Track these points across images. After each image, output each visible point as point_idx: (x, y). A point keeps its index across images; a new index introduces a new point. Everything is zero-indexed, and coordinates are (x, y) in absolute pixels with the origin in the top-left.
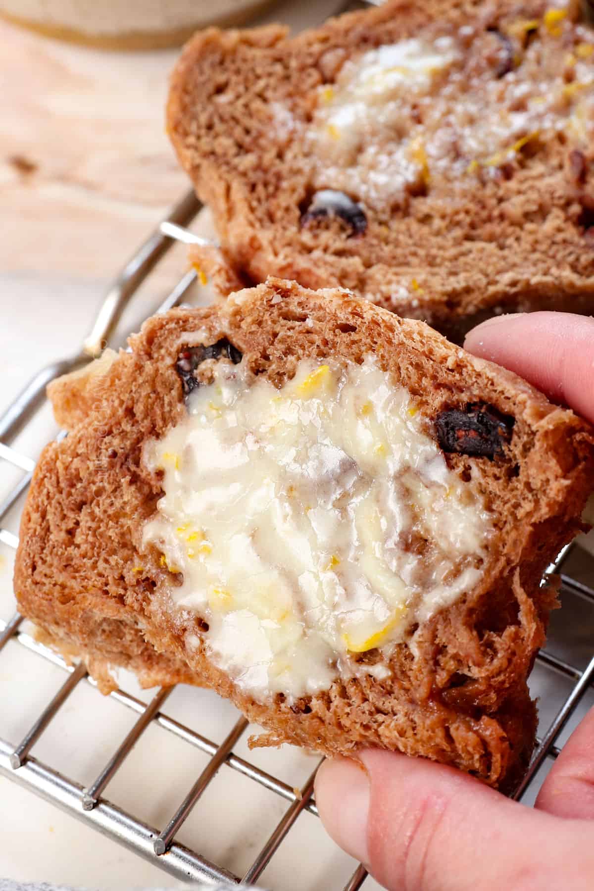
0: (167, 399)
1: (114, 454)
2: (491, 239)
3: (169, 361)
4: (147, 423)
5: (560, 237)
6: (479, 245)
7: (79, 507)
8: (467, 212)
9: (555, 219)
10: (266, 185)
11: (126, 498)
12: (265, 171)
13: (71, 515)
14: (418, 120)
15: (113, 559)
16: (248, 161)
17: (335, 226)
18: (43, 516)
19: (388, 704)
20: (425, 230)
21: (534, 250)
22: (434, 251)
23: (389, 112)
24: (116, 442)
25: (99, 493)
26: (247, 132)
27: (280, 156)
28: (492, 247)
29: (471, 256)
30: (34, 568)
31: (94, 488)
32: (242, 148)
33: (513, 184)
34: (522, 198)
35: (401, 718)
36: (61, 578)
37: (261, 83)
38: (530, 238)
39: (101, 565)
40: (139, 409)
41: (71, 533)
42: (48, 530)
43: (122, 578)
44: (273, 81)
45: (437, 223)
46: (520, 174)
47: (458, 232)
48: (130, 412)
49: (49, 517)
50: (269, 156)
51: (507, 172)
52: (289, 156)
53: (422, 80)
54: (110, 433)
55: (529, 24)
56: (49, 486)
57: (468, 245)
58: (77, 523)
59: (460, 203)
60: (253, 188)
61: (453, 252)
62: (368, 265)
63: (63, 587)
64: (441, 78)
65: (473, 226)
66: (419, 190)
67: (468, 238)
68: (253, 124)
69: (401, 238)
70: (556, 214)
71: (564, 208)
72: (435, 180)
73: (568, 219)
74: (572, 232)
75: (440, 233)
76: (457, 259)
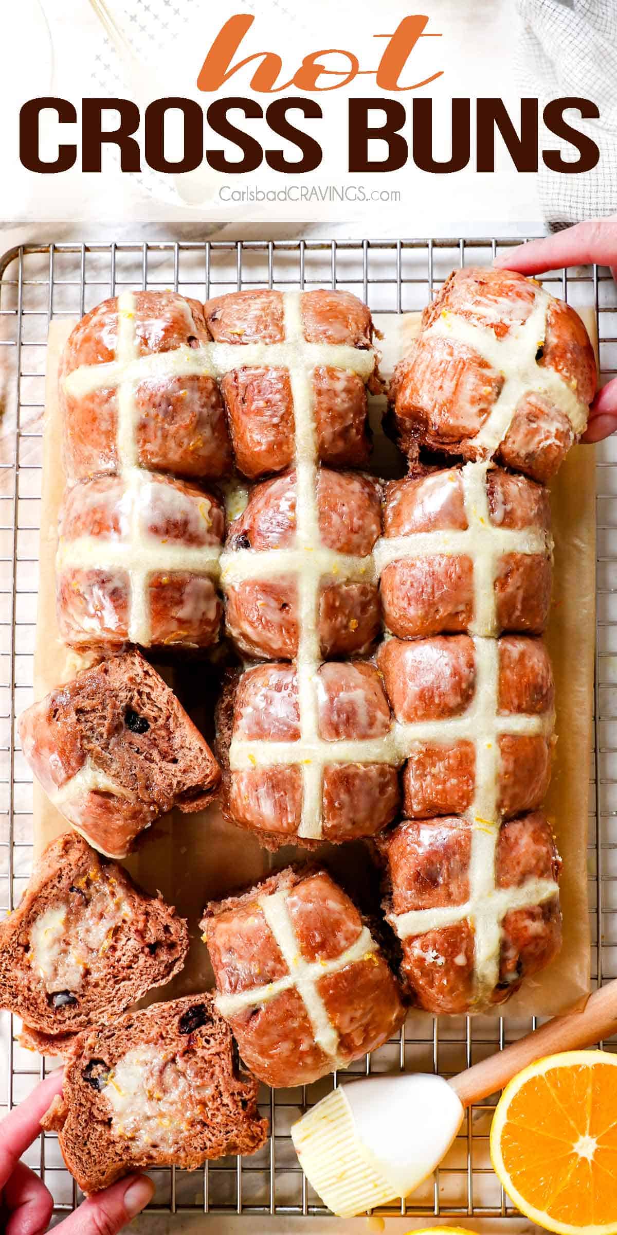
0: (89, 1091)
1: (86, 1121)
2: (124, 979)
3: (81, 1080)
4: (89, 1103)
5: (148, 964)
6: (123, 983)
7: (85, 1144)
8: (109, 974)
9: (142, 958)
10: (31, 1004)
11: (99, 1130)
12: (29, 999)
13: (85, 1148)
14: (68, 944)
15: (110, 1151)
16: (20, 998)
17: (67, 1008)
18: (75, 1155)
19: (229, 1128)
20: (99, 989)
21: (142, 975)
22: (108, 996)
23: (57, 948)
24: (83, 1116)
25: (89, 1136)
26: (12, 987)
27: (29, 989)
28: (127, 983)
29: (121, 990)
30: (84, 1172)
31: (86, 1135)
32: (15, 997)
33: (118, 954)
34: (126, 957)
35: (235, 1132)
36: (97, 1168)
37: (4, 965)
38: (138, 971)
39: (106, 1155)
40: (83, 1101)
41: (89, 1153)
42: (80, 1158)
43: (117, 1154)
44: (7, 962)
45: (102, 984)
46: (119, 945)
47: (111, 982)
48: (81, 1105)
49: (78, 1154)
50: (26, 993)
51: (113, 948)
52: (32, 987)
53: (62, 929)
54: (79, 1115)
55: (84, 879)
56: (70, 1145)
57: (117, 986)
58: (88, 1149)
59: (105, 972)
60: (28, 1008)
61: (114, 992)
62: (87, 1015)
63: (99, 1171)
64: (67, 923)
65: (154, 978)
66: (87, 972)
67: (116, 982)
68: (12, 983)
69: (93, 997)
70: (141, 955)
71: (143, 952)
72: (90, 966)
73: (146, 956)
74: (150, 961)
75: (104, 987)
76: (117, 994)
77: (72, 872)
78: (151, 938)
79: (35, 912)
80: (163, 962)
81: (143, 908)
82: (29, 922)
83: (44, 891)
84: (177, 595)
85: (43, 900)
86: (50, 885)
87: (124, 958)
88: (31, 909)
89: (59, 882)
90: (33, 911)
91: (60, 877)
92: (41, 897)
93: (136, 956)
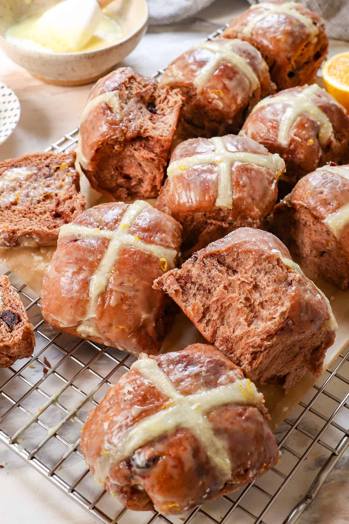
2: (29, 218)
5: (47, 219)
8: (25, 211)
9: (48, 214)
14: (20, 187)
20: (12, 214)
21: (39, 222)
22: (13, 219)
23: (13, 184)
28: (28, 220)
29: (22, 221)
33: (39, 205)
38: (39, 219)
45: (16, 212)
46: (42, 203)
47: (21, 215)
51: (39, 202)
53: (24, 177)
55: (58, 166)
57: (22, 218)
59: (24, 208)
64: (29, 177)
65: (25, 214)
66: (14, 204)
69: (5, 215)
70: (48, 213)
71: (51, 212)
72: (19, 202)
73: (51, 215)
74: (51, 218)
75: (16, 215)
76: (18, 221)
77: (55, 160)
78: (61, 209)
79: (20, 164)
80: (56, 223)
81: (71, 193)
82: (13, 166)
83: (34, 158)
84: (232, 75)
85: (29, 162)
86: (39, 158)
87: (39, 209)
88: (20, 162)
89: (45, 160)
90: (20, 163)
91: (47, 158)
92: (30, 160)
93: (45, 212)
